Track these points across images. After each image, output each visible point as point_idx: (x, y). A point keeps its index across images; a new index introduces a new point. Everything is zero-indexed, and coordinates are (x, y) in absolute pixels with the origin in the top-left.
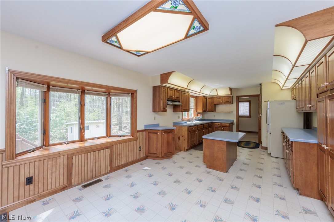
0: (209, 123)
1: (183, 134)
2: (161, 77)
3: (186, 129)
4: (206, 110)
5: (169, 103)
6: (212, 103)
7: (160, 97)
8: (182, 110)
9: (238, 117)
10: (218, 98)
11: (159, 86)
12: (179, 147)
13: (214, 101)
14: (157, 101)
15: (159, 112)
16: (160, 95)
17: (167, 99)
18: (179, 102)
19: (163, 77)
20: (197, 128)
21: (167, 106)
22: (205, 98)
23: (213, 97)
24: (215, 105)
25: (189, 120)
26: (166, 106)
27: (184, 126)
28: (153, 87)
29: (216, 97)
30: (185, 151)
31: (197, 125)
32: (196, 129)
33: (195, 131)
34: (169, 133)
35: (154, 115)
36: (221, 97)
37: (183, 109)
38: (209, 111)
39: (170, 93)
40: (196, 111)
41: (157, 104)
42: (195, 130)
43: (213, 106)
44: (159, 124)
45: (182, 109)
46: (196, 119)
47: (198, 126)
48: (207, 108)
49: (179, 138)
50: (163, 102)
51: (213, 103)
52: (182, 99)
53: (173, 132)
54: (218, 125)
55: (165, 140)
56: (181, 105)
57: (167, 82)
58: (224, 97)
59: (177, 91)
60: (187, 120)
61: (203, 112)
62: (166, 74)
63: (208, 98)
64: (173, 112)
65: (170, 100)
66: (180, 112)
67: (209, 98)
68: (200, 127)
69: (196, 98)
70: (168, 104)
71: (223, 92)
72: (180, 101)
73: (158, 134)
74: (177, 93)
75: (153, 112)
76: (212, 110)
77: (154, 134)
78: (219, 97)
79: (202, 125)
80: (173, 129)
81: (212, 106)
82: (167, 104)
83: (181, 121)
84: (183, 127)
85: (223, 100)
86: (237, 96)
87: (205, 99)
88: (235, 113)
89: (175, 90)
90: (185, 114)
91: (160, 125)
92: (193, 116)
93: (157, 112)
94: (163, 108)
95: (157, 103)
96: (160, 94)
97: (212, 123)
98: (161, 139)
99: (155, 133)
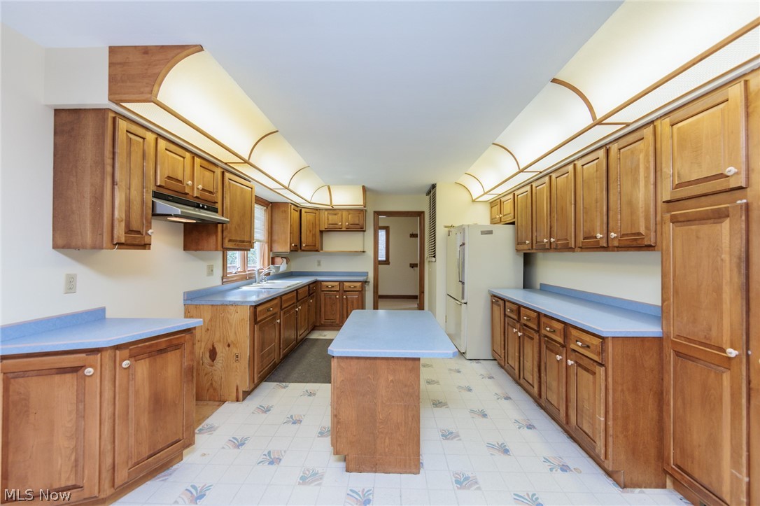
0: (309, 285)
1: (231, 338)
2: (111, 65)
3: (247, 314)
4: (299, 246)
5: (163, 206)
6: (314, 225)
7: (109, 169)
8: (227, 244)
9: (377, 263)
10: (331, 212)
11: (100, 112)
12: (215, 390)
13: (319, 220)
14: (87, 190)
15: (101, 248)
16: (108, 161)
17: (153, 188)
18: (216, 211)
19: (123, 64)
20: (279, 305)
21: (156, 223)
22: (297, 209)
23: (317, 210)
24: (321, 232)
25: (249, 278)
26: (150, 223)
27: (234, 304)
28: (58, 112)
29: (326, 210)
30: (237, 401)
31: (281, 297)
32: (277, 310)
33: (274, 317)
34: (162, 351)
35: (65, 265)
36: (340, 210)
37: (230, 241)
38: (307, 248)
39: (172, 165)
40: (271, 249)
41: (88, 206)
42: (276, 313)
43: (318, 233)
44: (103, 310)
45: (226, 241)
46: (269, 274)
47: (284, 298)
48: (303, 240)
49: (213, 354)
50: (128, 202)
51: (317, 227)
52: (227, 201)
53: (187, 346)
54: (333, 287)
55: (137, 393)
56: (222, 223)
57: (150, 98)
58: (348, 210)
59: (205, 164)
60: (242, 279)
61: (291, 251)
62: (146, 50)
63: (303, 210)
64: (186, 248)
65: (170, 193)
66: (216, 250)
67: (307, 210)
68: (287, 301)
69: (272, 207)
70: (159, 211)
71: (347, 197)
72: (219, 206)
73: (89, 371)
74: (208, 174)
75: (55, 247)
76: (315, 246)
77: (57, 378)
78: (333, 211)
79: (295, 293)
80: (189, 331)
81: (314, 235)
82: (154, 215)
83: (220, 283)
84: (232, 309)
85: (344, 219)
86: (375, 212)
87: (298, 214)
88: (370, 253)
89: (197, 160)
90: (235, 258)
91: (108, 316)
92: (258, 266)
93: (84, 247)
94: (129, 231)
95: (87, 202)
96: (108, 154)
97: (316, 282)
98: (108, 395)
99: (63, 371)
